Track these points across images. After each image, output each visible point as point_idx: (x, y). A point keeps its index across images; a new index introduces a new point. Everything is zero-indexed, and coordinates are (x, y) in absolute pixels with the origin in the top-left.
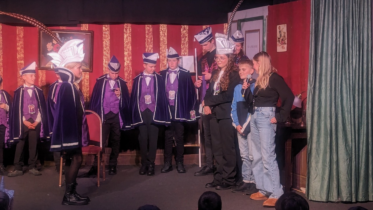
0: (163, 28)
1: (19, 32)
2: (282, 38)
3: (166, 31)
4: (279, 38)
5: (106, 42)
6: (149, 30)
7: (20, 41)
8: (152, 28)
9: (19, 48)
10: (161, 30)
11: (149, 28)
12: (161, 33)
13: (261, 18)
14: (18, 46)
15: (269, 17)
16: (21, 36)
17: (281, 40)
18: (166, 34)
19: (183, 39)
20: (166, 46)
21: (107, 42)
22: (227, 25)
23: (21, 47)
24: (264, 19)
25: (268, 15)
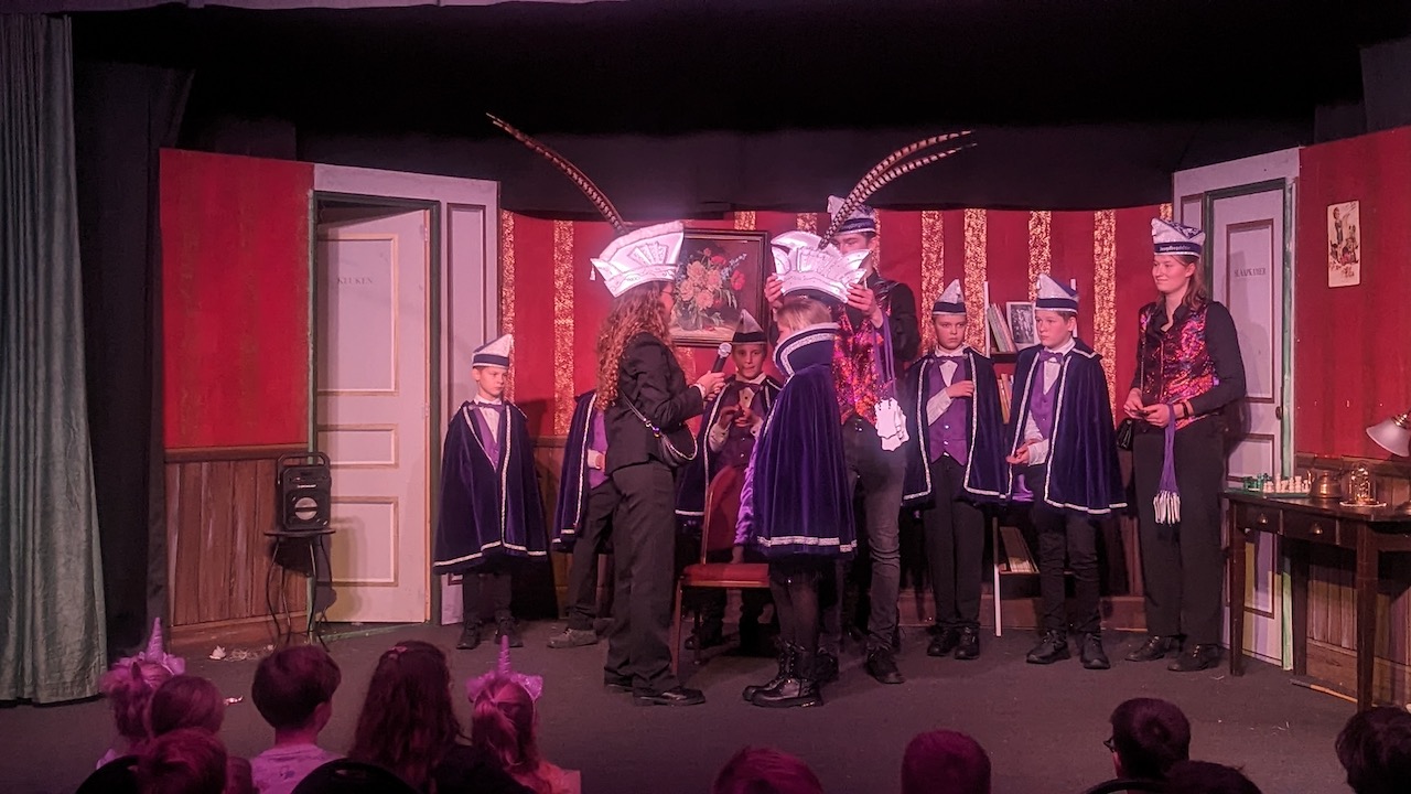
0: (975, 221)
1: (560, 236)
2: (1344, 244)
3: (984, 228)
4: (1335, 246)
6: (934, 224)
7: (562, 261)
8: (941, 221)
9: (562, 283)
10: (969, 225)
11: (931, 221)
12: (968, 234)
13: (1279, 184)
14: (558, 278)
15: (1302, 181)
16: (567, 248)
17: (1340, 251)
18: (983, 238)
19: (1034, 252)
20: (984, 272)
22: (1170, 210)
23: (565, 279)
24: (1288, 188)
25: (1298, 175)
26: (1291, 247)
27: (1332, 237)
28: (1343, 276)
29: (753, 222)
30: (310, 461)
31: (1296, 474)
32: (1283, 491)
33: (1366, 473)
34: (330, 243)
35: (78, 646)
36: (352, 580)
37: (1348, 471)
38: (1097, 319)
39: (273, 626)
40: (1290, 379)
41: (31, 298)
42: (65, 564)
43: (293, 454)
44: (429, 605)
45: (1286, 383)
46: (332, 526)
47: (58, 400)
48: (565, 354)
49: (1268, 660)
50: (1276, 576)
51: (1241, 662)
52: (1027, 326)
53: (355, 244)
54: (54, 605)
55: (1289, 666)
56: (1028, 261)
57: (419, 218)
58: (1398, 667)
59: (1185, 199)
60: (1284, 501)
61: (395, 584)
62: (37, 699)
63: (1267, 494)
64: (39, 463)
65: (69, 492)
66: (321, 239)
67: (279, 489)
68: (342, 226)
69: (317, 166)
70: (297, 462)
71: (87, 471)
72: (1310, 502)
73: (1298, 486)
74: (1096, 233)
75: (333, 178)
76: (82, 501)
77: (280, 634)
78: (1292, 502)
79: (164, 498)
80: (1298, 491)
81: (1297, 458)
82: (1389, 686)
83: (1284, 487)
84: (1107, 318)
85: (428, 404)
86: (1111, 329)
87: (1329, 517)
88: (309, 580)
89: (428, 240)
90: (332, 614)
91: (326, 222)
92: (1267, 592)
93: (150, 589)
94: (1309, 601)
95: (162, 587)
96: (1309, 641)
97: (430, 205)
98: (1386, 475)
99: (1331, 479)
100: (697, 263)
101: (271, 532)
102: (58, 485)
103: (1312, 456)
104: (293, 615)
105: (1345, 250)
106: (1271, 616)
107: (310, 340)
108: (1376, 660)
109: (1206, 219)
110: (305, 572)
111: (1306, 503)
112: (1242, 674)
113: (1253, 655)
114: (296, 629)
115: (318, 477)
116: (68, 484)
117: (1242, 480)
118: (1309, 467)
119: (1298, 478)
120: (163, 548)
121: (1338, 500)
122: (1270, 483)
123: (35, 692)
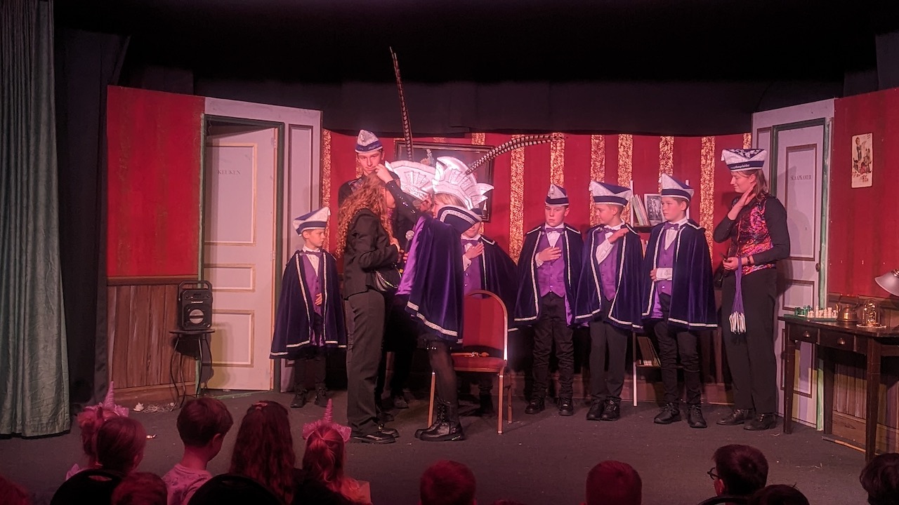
0: (626, 141)
2: (862, 160)
3: (631, 147)
4: (856, 161)
5: (518, 167)
6: (599, 144)
8: (603, 141)
10: (621, 145)
11: (597, 141)
12: (621, 150)
13: (821, 122)
15: (836, 119)
17: (859, 165)
18: (630, 153)
19: (663, 162)
20: (630, 175)
22: (750, 137)
24: (827, 124)
25: (833, 116)
26: (828, 162)
27: (855, 156)
28: (862, 180)
29: (484, 140)
30: (199, 286)
31: (828, 306)
32: (820, 317)
33: (874, 306)
34: (213, 148)
35: (51, 400)
36: (223, 363)
37: (861, 305)
38: (702, 206)
39: (174, 391)
40: (825, 246)
41: (25, 179)
42: (43, 348)
43: (188, 282)
44: (273, 380)
45: (823, 249)
46: (212, 328)
47: (41, 245)
49: (807, 424)
50: (813, 371)
51: (790, 425)
52: (657, 209)
53: (229, 148)
54: (36, 375)
55: (821, 428)
56: (659, 168)
57: (271, 133)
58: (892, 430)
59: (760, 130)
60: (821, 323)
61: (251, 366)
62: (24, 434)
63: (810, 319)
64: (28, 284)
65: (47, 302)
66: (208, 145)
67: (179, 304)
68: (222, 137)
69: (206, 98)
70: (191, 287)
71: (59, 289)
72: (838, 324)
73: (830, 314)
74: (702, 151)
75: (216, 107)
76: (55, 308)
77: (178, 396)
78: (825, 324)
79: (106, 309)
80: (830, 317)
81: (829, 296)
82: (885, 442)
83: (820, 314)
84: (708, 205)
85: (275, 251)
86: (711, 212)
87: (849, 333)
88: (197, 362)
89: (276, 147)
90: (211, 384)
91: (212, 135)
92: (808, 381)
93: (96, 367)
94: (835, 386)
95: (104, 364)
96: (834, 412)
97: (278, 125)
98: (887, 308)
99: (851, 310)
101: (174, 331)
102: (40, 298)
103: (838, 295)
104: (186, 384)
105: (863, 164)
106: (810, 396)
107: (201, 209)
108: (878, 425)
109: (773, 143)
110: (195, 357)
111: (835, 324)
112: (791, 432)
113: (798, 421)
114: (188, 393)
115: (204, 296)
116: (47, 296)
117: (793, 310)
118: (837, 302)
119: (830, 309)
120: (105, 339)
121: (855, 323)
122: (812, 312)
123: (23, 430)
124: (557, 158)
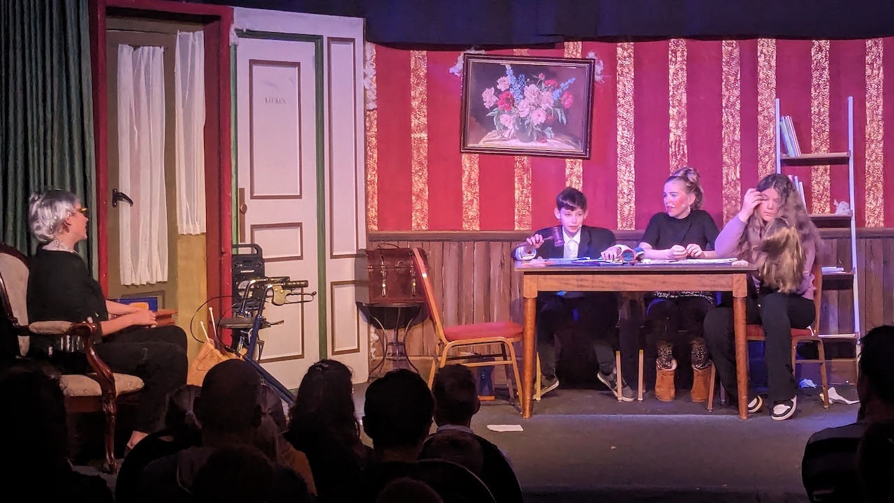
0: (767, 48)
1: (416, 63)
3: (774, 55)
5: (626, 85)
7: (417, 84)
8: (738, 49)
9: (417, 103)
11: (730, 48)
12: (761, 60)
14: (414, 99)
16: (422, 74)
18: (773, 63)
19: (816, 74)
20: (774, 91)
21: (626, 83)
23: (420, 99)
29: (580, 51)
38: (868, 129)
48: (420, 163)
56: (811, 81)
69: (234, 8)
74: (867, 58)
84: (876, 128)
86: (880, 137)
97: (316, 39)
100: (533, 86)
124: (677, 72)
